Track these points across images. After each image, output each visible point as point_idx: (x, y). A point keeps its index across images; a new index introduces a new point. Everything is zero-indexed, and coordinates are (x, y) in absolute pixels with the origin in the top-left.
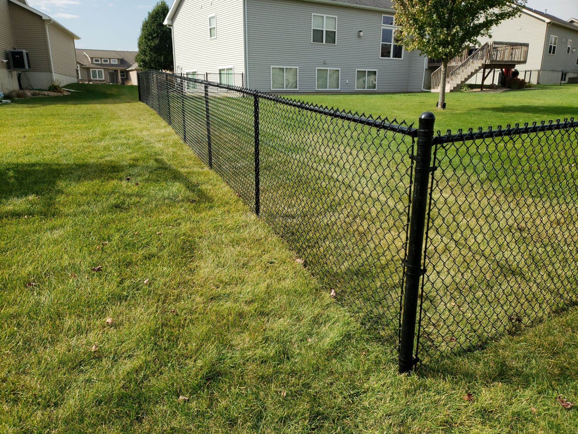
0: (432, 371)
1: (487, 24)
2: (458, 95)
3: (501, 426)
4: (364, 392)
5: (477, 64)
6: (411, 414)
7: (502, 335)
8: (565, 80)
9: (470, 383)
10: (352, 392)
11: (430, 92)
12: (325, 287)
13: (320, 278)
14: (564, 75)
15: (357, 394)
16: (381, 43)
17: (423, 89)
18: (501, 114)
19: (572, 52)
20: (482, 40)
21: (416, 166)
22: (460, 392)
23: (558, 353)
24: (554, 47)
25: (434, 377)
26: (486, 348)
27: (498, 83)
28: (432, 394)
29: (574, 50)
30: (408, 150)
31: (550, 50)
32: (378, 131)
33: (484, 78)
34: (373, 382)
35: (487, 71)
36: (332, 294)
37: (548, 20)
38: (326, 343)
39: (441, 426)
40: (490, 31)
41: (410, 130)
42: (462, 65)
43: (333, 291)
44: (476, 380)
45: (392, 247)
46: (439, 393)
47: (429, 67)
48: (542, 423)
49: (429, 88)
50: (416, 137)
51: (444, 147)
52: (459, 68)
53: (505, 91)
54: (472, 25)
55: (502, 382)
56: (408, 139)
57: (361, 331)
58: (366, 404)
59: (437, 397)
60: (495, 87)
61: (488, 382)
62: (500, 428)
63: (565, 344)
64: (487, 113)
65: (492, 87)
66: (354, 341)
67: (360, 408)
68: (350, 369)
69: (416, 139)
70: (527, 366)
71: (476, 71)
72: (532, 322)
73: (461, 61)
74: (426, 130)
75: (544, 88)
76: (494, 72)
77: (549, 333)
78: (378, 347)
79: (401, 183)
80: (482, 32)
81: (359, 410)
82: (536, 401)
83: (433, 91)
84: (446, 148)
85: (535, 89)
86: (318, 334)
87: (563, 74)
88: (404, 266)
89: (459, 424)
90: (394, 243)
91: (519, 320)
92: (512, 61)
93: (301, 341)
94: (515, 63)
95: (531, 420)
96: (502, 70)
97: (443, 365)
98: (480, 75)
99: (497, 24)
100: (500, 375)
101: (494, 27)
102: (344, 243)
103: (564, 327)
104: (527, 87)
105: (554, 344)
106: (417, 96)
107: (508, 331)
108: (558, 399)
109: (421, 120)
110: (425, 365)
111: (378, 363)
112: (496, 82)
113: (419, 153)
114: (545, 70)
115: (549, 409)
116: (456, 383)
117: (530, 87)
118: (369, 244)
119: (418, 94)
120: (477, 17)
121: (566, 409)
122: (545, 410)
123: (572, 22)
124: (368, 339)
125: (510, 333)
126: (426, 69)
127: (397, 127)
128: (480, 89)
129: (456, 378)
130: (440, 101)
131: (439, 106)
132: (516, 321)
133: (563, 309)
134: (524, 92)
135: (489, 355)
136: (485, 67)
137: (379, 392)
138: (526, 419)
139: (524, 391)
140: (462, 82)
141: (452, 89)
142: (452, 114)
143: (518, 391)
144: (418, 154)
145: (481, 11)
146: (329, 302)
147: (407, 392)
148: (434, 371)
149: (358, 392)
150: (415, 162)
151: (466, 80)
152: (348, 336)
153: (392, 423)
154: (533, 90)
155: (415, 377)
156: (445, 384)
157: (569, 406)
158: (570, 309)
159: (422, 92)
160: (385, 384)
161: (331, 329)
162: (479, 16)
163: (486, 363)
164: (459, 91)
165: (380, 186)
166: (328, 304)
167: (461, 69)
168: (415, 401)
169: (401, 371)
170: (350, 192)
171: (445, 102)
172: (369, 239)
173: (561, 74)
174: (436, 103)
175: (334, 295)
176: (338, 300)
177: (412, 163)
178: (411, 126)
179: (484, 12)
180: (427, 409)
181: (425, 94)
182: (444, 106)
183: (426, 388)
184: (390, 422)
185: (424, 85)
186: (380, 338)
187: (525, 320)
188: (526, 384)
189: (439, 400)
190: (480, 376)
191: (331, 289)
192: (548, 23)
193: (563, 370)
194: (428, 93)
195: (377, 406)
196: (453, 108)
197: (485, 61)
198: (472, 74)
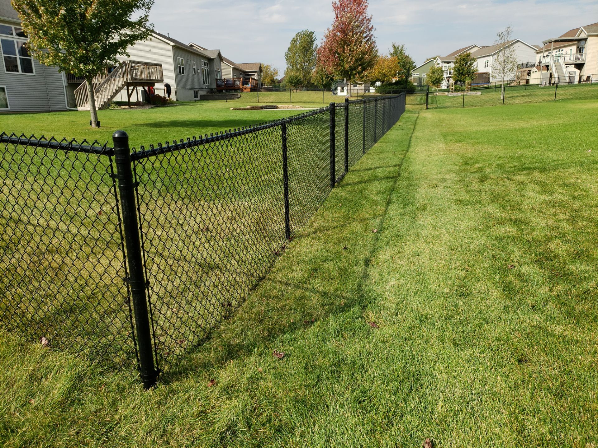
0: (174, 376)
1: (123, 44)
2: (107, 112)
3: (243, 394)
4: (117, 424)
5: (119, 82)
6: (169, 421)
7: (220, 322)
8: (197, 98)
9: (209, 371)
10: (104, 430)
11: (77, 110)
12: (31, 338)
13: (21, 330)
14: (196, 93)
15: (111, 429)
16: (3, 55)
17: (68, 108)
18: (154, 129)
19: (198, 73)
20: (121, 58)
21: (120, 184)
22: (205, 382)
23: (263, 320)
24: (183, 68)
25: (178, 380)
26: (211, 337)
27: (143, 100)
28: (181, 395)
29: (199, 71)
30: (107, 169)
31: (180, 70)
32: (66, 153)
33: (129, 96)
34: (122, 410)
35: (131, 88)
36: (43, 342)
37: (172, 44)
38: (56, 395)
39: (197, 417)
40: (126, 51)
41: (105, 150)
42: (105, 83)
43: (44, 339)
44: (213, 367)
45: (94, 274)
46: (187, 391)
47: (68, 84)
48: (269, 377)
49: (75, 106)
50: (113, 155)
51: (141, 163)
52: (102, 85)
53: (152, 108)
54: (107, 43)
55: (232, 359)
56: (104, 159)
57: (92, 367)
58: (123, 434)
59: (187, 395)
60: (141, 104)
61: (222, 364)
62: (242, 396)
63: (265, 311)
64: (142, 128)
65: (138, 104)
66: (87, 381)
67: (117, 442)
68: (93, 409)
69: (113, 157)
70: (245, 338)
71: (120, 89)
72: (239, 303)
73: (102, 78)
74: (123, 148)
75: (183, 104)
76: (137, 89)
77: (252, 307)
78: (116, 375)
79: (80, 208)
80: (119, 50)
81: (117, 443)
82: (260, 363)
83: (79, 109)
84: (143, 163)
85: (177, 106)
86: (41, 391)
87: (194, 91)
88: (128, 284)
89: (212, 408)
90: (95, 270)
91: (230, 305)
92: (150, 80)
93: (22, 406)
94: (154, 82)
95: (261, 379)
96: (144, 88)
97: (182, 366)
98: (124, 92)
99: (132, 44)
100: (229, 354)
101: (129, 47)
102: (37, 285)
103: (261, 299)
104: (169, 104)
105: (258, 314)
106: (65, 115)
107: (224, 316)
108: (273, 354)
109: (114, 138)
110: (167, 373)
111: (121, 390)
112: (141, 99)
113: (120, 170)
114: (180, 89)
115: (270, 365)
116: (198, 376)
117: (172, 104)
118: (68, 278)
119: (64, 113)
120: (111, 36)
121: (281, 359)
122: (268, 366)
123: (191, 46)
124: (103, 372)
125: (226, 317)
126: (66, 86)
127: (89, 148)
128: (128, 106)
129: (197, 372)
130: (93, 120)
131: (93, 125)
132: (227, 306)
133: (257, 285)
134: (168, 108)
135: (216, 343)
136: (128, 84)
137: (132, 416)
138: (258, 379)
139: (250, 359)
140: (109, 99)
141: (100, 107)
142: (109, 132)
143: (246, 361)
144: (119, 172)
145: (113, 31)
146: (43, 353)
147: (159, 403)
148: (176, 374)
149: (111, 427)
150: (117, 180)
151: (112, 97)
152: (80, 378)
153: (155, 438)
154: (175, 106)
155: (162, 387)
156: (189, 382)
157: (282, 356)
158: (260, 283)
159: (67, 110)
160: (135, 406)
161: (55, 379)
162: (113, 36)
163: (215, 349)
164: (107, 109)
165: (57, 215)
166: (43, 355)
167: (105, 86)
168: (170, 408)
169: (147, 387)
170: (22, 227)
171: (99, 120)
172: (67, 272)
173: (193, 91)
174: (89, 121)
175: (47, 342)
176: (53, 347)
177: (114, 181)
178: (105, 145)
179: (117, 31)
180: (181, 411)
181: (73, 112)
182: (98, 124)
183: (174, 392)
184: (153, 437)
185: (68, 103)
186: (114, 366)
187: (234, 303)
188: (249, 352)
189: (189, 397)
190: (215, 362)
191: (41, 338)
192: (173, 46)
193: (270, 331)
194: (75, 112)
195: (135, 430)
196: (108, 126)
197: (127, 80)
198: (117, 92)
